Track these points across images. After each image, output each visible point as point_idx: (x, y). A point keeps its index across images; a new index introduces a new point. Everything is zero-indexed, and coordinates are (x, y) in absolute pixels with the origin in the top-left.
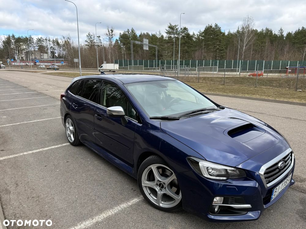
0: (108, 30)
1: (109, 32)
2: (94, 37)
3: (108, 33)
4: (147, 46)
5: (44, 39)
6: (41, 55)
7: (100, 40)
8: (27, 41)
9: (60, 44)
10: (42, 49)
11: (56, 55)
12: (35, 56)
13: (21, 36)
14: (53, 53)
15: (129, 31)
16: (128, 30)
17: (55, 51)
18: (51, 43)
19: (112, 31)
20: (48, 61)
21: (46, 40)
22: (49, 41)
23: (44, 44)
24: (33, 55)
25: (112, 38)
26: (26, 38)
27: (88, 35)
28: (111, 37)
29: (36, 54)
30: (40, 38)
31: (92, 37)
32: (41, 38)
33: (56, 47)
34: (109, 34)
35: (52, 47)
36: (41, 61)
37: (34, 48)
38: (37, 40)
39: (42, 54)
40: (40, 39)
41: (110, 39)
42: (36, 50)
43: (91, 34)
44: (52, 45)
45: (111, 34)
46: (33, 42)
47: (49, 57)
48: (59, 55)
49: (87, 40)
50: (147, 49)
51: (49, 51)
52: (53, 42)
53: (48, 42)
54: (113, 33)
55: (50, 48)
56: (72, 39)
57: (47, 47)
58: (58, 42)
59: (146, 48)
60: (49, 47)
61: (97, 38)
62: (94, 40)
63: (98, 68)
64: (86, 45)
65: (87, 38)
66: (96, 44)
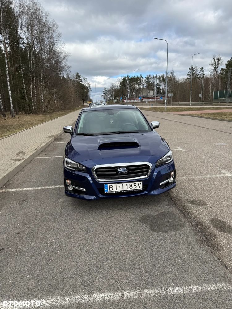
0: (215, 59)
1: (215, 61)
2: (197, 69)
3: (213, 63)
5: (152, 76)
6: (148, 92)
7: (203, 72)
8: (137, 80)
9: (165, 79)
10: (150, 86)
11: (161, 91)
12: (143, 94)
13: (133, 76)
14: (158, 89)
17: (161, 87)
18: (157, 80)
19: (219, 60)
20: (152, 97)
21: (153, 77)
22: (156, 78)
23: (152, 81)
24: (141, 92)
26: (138, 77)
27: (190, 68)
28: (217, 67)
29: (144, 91)
30: (148, 76)
31: (195, 69)
32: (150, 76)
33: (161, 83)
35: (158, 84)
36: (147, 97)
37: (142, 86)
38: (146, 78)
39: (149, 91)
40: (148, 77)
41: (215, 69)
42: (144, 87)
43: (194, 67)
44: (158, 82)
45: (216, 63)
46: (142, 81)
47: (154, 93)
48: (163, 91)
49: (188, 73)
51: (155, 88)
52: (160, 78)
53: (155, 79)
54: (219, 62)
55: (157, 85)
56: (174, 74)
57: (153, 84)
58: (163, 78)
60: (155, 84)
61: (200, 70)
62: (196, 72)
63: (190, 101)
64: (188, 78)
65: (189, 71)
66: (199, 76)
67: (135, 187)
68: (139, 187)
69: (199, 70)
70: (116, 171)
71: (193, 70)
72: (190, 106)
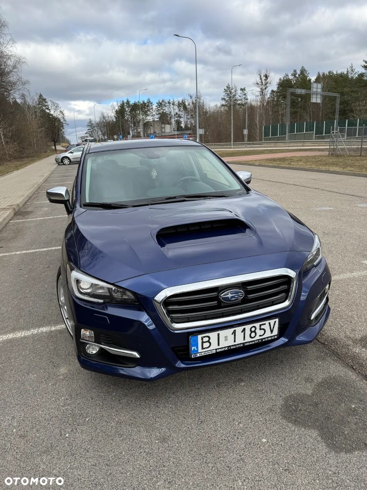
0: (261, 76)
1: (261, 79)
2: (236, 91)
3: (259, 81)
4: (319, 96)
5: (167, 102)
6: (162, 128)
7: (245, 95)
8: (144, 107)
9: (188, 107)
10: (164, 118)
11: (183, 125)
12: (154, 130)
13: (137, 101)
14: (178, 123)
15: (296, 74)
16: (295, 71)
17: (181, 119)
18: (176, 107)
19: (266, 77)
20: (170, 136)
21: (169, 103)
22: (173, 104)
23: (167, 109)
24: (151, 127)
25: (266, 88)
26: (144, 103)
27: (226, 88)
28: (264, 88)
29: (156, 126)
30: (161, 102)
31: (233, 91)
32: (163, 101)
33: (182, 113)
34: (262, 82)
35: (177, 114)
36: (162, 136)
37: (153, 117)
38: (157, 105)
39: (163, 126)
40: (161, 104)
41: (262, 91)
42: (156, 120)
43: (231, 87)
44: (177, 111)
45: (264, 82)
46: (152, 108)
47: (172, 129)
48: (186, 126)
49: (224, 97)
50: (319, 101)
51: (173, 121)
52: (179, 105)
53: (172, 106)
54: (268, 80)
55: (175, 115)
56: (202, 98)
57: (170, 114)
58: (185, 104)
59: (316, 99)
60: (173, 114)
61: (241, 92)
62: (235, 95)
63: (232, 141)
64: (223, 105)
65: (224, 94)
66: (239, 102)
67: (262, 332)
68: (272, 331)
69: (239, 92)
70: (216, 298)
71: (231, 92)
72: (231, 148)
